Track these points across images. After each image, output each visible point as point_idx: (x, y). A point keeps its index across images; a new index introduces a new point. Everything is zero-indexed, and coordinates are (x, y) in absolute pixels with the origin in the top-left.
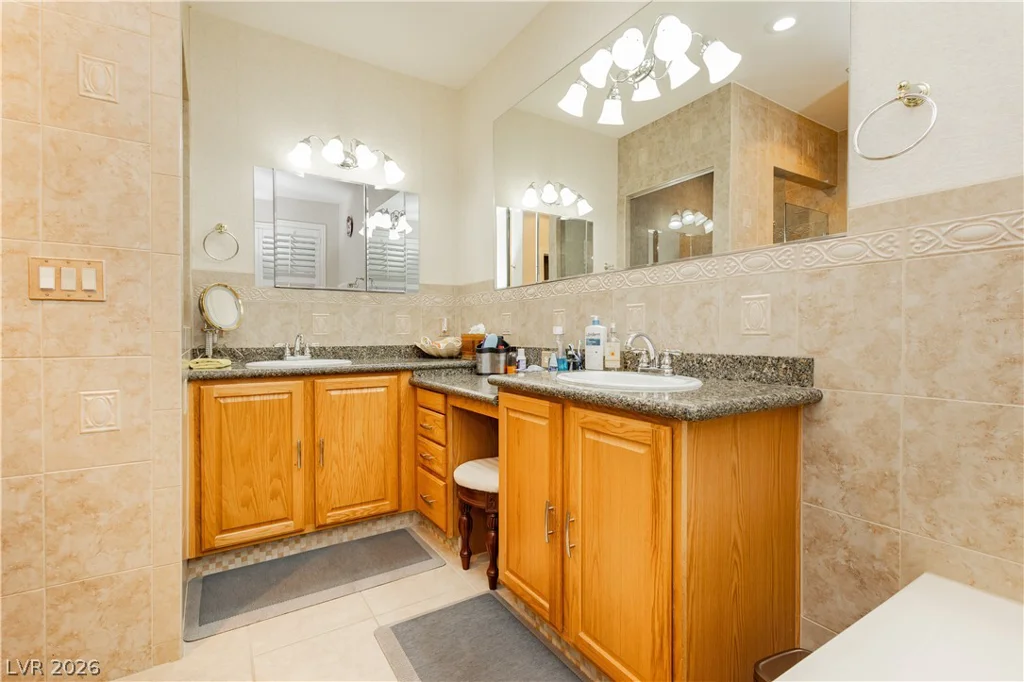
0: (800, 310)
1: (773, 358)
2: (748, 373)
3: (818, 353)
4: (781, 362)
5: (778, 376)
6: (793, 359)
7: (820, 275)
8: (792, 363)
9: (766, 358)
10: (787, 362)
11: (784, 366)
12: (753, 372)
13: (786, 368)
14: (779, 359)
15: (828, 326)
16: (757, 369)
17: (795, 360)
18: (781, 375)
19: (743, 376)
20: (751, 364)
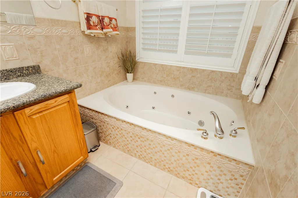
0: (29, 50)
1: (26, 67)
2: (17, 75)
3: (39, 63)
4: (29, 68)
5: (30, 73)
6: (33, 66)
7: (32, 37)
8: (34, 67)
9: (23, 68)
10: (31, 67)
11: (31, 69)
12: (19, 74)
13: (32, 70)
14: (28, 67)
15: (40, 54)
16: (21, 72)
17: (34, 66)
18: (31, 72)
19: (15, 76)
20: (17, 71)
